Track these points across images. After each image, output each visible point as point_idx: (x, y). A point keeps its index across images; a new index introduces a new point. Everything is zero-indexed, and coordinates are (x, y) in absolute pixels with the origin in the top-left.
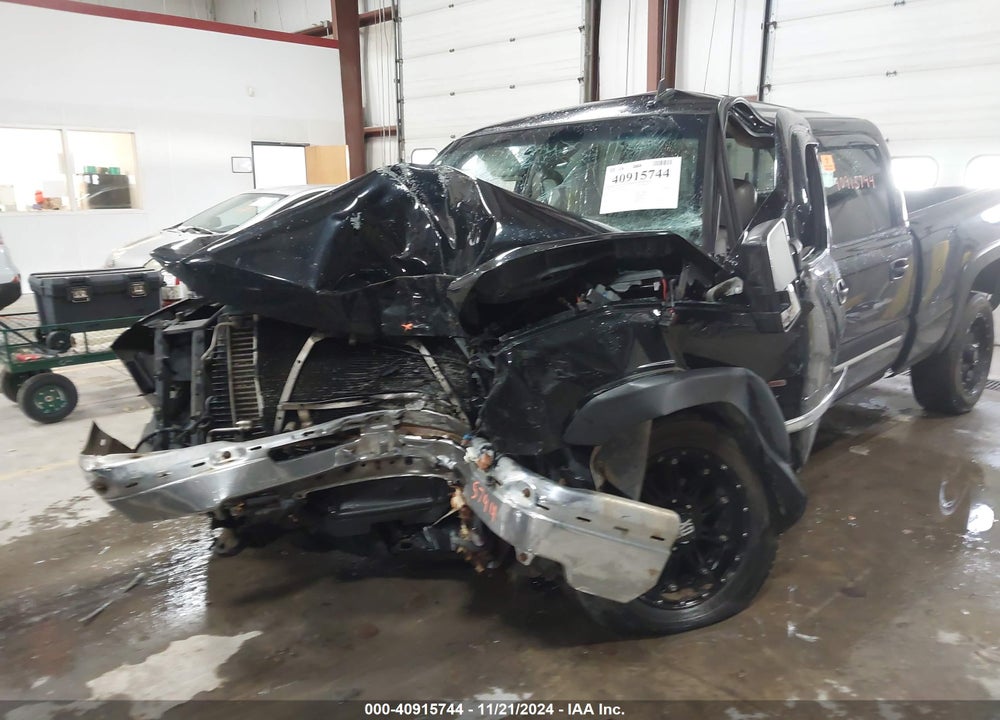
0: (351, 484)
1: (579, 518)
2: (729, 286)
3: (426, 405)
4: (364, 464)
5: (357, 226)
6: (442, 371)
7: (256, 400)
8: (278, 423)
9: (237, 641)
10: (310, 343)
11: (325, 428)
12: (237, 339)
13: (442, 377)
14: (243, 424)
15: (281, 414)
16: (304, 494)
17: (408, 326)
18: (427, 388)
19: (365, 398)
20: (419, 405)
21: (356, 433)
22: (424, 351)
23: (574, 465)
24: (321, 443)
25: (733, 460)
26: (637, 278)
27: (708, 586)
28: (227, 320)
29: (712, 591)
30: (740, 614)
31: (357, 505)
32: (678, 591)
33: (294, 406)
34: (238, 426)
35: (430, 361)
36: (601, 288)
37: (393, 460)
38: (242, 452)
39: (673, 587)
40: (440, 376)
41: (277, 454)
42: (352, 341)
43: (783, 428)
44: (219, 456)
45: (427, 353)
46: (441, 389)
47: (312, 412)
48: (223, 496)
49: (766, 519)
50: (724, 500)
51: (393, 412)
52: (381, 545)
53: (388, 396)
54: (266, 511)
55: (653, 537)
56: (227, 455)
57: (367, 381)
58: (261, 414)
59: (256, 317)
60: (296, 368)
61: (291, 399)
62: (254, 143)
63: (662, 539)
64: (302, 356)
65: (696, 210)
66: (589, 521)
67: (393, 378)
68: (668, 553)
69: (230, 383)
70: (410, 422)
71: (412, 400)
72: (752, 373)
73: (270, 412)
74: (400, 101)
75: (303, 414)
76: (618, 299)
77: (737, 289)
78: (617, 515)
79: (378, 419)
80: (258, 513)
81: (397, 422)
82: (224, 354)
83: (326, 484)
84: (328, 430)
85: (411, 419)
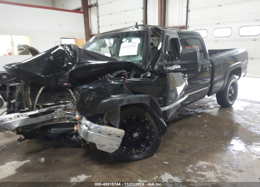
0: (53, 124)
1: (99, 132)
2: (147, 74)
3: (72, 104)
4: (56, 119)
5: (52, 59)
6: (75, 95)
7: (29, 103)
8: (35, 108)
9: (23, 163)
10: (42, 89)
11: (44, 110)
12: (25, 88)
13: (75, 97)
14: (27, 109)
15: (35, 106)
16: (40, 126)
17: (65, 84)
18: (72, 100)
19: (56, 102)
20: (70, 104)
21: (53, 111)
22: (70, 91)
23: (100, 119)
24: (43, 114)
25: (149, 118)
26: (119, 72)
27: (143, 150)
28: (23, 83)
29: (143, 151)
30: (151, 157)
31: (56, 129)
32: (135, 151)
33: (38, 104)
34: (25, 109)
35: (72, 93)
36: (109, 75)
37: (64, 118)
38: (22, 115)
39: (134, 150)
40: (74, 97)
41: (31, 116)
42: (52, 88)
43: (160, 110)
44: (16, 116)
45: (71, 91)
46: (75, 100)
47: (43, 106)
48: (17, 126)
49: (158, 133)
50: (148, 128)
51: (63, 106)
52: (63, 139)
53: (62, 102)
54: (29, 130)
55: (117, 136)
56: (18, 116)
57: (56, 98)
58: (31, 106)
59: (29, 82)
60: (39, 95)
61: (38, 102)
62: (61, 38)
63: (120, 137)
64: (40, 92)
65: (141, 55)
66: (101, 132)
67: (62, 97)
68: (121, 140)
69: (24, 98)
70: (67, 108)
71: (68, 103)
72: (151, 96)
73: (33, 106)
74: (99, 27)
75: (41, 106)
76: (114, 77)
77: (149, 75)
78: (108, 131)
79: (59, 108)
80: (27, 131)
81: (64, 109)
82: (22, 91)
83: (46, 124)
84: (45, 110)
85: (68, 108)
